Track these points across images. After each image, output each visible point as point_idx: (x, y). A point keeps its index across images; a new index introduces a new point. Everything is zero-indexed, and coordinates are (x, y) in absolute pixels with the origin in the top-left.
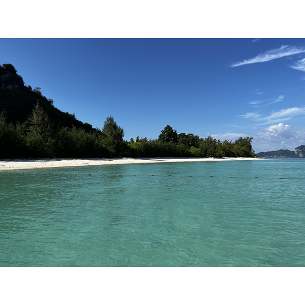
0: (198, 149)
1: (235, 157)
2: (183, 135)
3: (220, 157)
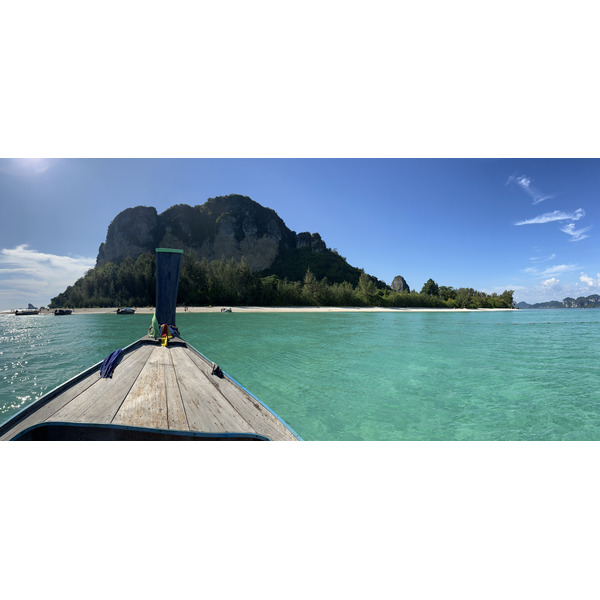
0: (453, 301)
1: (491, 307)
2: (444, 288)
3: (475, 308)
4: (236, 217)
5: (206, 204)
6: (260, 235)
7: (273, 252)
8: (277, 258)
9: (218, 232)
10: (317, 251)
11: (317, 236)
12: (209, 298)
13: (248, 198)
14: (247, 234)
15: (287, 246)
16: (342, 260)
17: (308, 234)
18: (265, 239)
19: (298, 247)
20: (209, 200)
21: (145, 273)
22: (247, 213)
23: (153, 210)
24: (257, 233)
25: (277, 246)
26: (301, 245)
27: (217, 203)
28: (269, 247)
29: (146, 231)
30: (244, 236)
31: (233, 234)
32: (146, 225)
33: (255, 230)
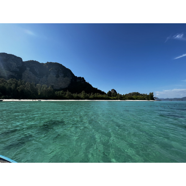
4: (57, 70)
5: (46, 63)
6: (64, 77)
7: (69, 82)
8: (70, 84)
9: (49, 74)
10: (83, 83)
11: (83, 78)
12: (37, 97)
13: (61, 65)
15: (74, 81)
16: (91, 85)
17: (80, 77)
18: (66, 78)
21: (12, 87)
22: (61, 69)
23: (20, 59)
26: (78, 81)
27: (50, 64)
28: (68, 80)
29: (15, 66)
30: (59, 77)
31: (55, 75)
32: (15, 64)
33: (63, 75)
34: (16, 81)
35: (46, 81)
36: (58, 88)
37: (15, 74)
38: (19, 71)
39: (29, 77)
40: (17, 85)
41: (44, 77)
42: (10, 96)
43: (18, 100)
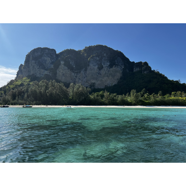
4: (99, 57)
6: (111, 66)
7: (119, 75)
8: (121, 78)
9: (89, 65)
10: (145, 72)
11: (146, 64)
13: (106, 47)
14: (104, 66)
15: (128, 71)
17: (141, 63)
18: (114, 68)
19: (134, 71)
20: (86, 47)
22: (105, 55)
23: (54, 51)
24: (109, 65)
25: (121, 72)
26: (136, 70)
27: (89, 50)
29: (50, 62)
30: (102, 67)
31: (97, 66)
32: (49, 59)
33: (109, 64)
34: (46, 83)
35: (84, 77)
36: (103, 87)
37: (50, 73)
38: (53, 68)
39: (64, 74)
40: (47, 88)
41: (82, 72)
42: (40, 102)
43: (45, 106)
